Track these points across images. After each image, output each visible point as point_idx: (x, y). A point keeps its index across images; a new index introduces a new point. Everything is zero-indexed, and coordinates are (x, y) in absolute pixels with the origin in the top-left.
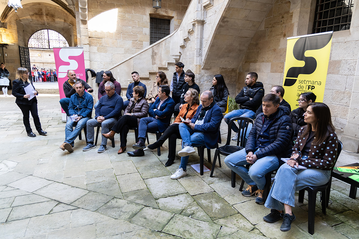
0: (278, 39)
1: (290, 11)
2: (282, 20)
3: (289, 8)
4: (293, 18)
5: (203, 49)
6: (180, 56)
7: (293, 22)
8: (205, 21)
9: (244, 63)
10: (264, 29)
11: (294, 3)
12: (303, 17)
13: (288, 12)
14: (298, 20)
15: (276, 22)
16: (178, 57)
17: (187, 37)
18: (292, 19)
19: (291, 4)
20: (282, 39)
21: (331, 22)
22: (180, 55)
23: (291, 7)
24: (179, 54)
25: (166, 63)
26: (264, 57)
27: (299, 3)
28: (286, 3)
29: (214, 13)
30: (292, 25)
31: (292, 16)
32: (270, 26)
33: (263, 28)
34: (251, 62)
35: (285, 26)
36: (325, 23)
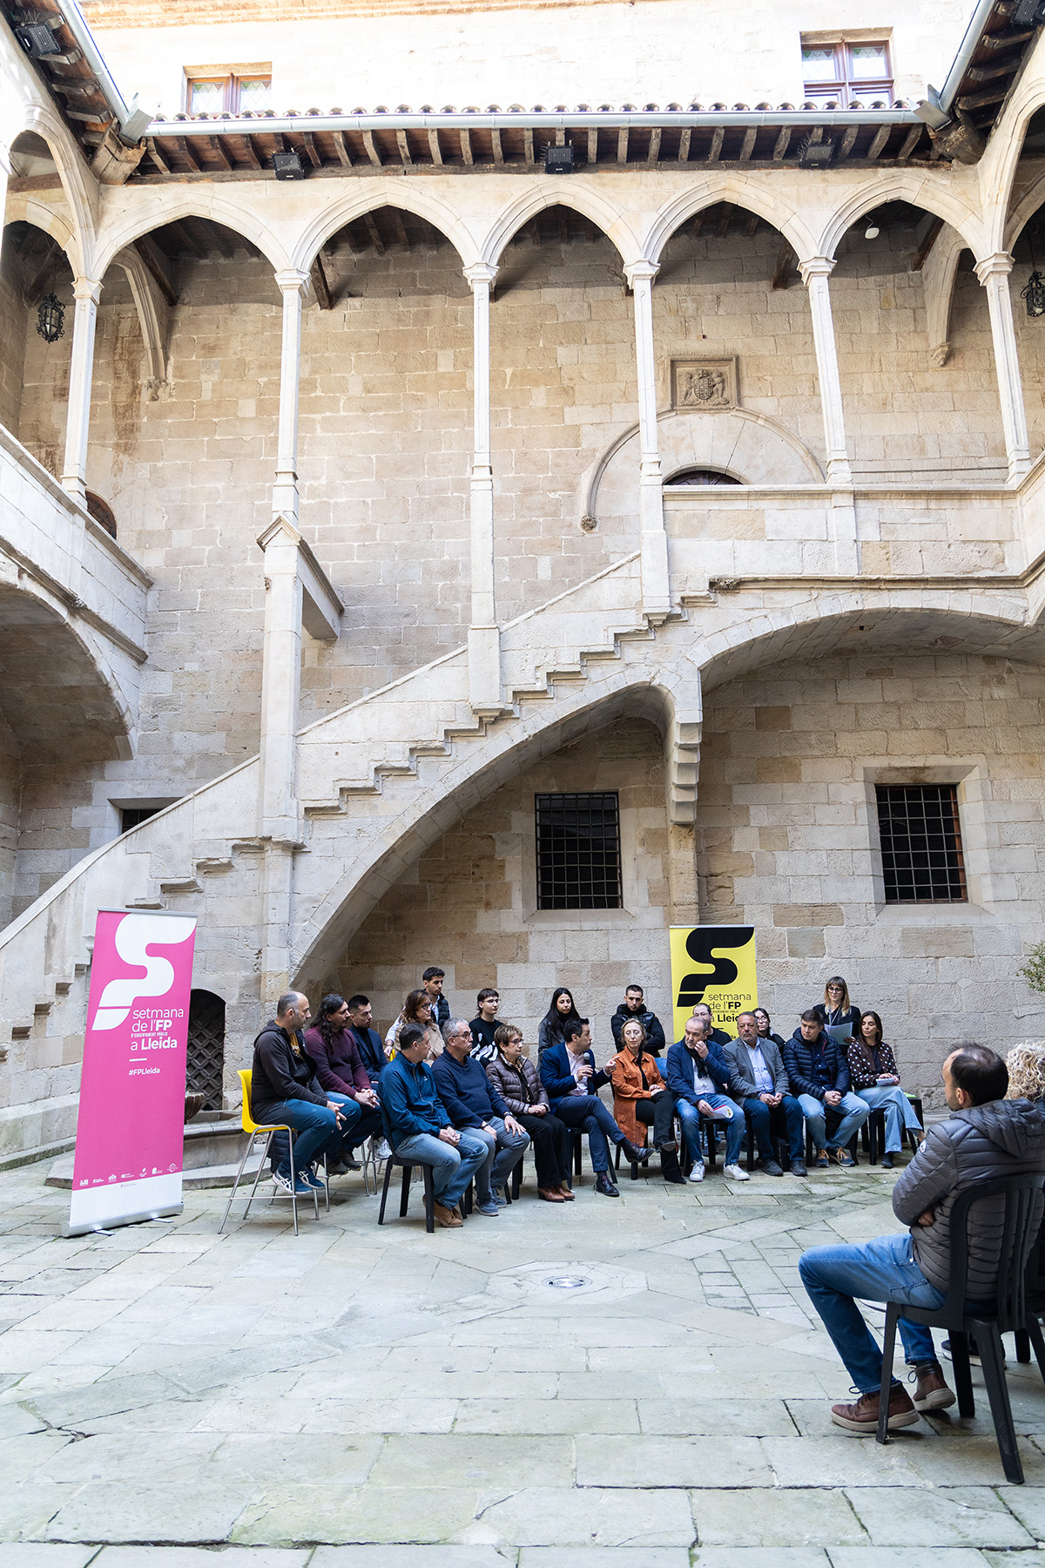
0: (469, 912)
1: (496, 856)
2: (476, 870)
3: (494, 848)
4: (507, 873)
5: (299, 925)
7: (507, 879)
8: (305, 847)
9: (346, 966)
10: (417, 883)
11: (505, 843)
12: (528, 874)
13: (491, 858)
14: (520, 878)
15: (457, 874)
17: (188, 880)
18: (503, 874)
19: (498, 843)
20: (481, 913)
21: (573, 889)
23: (497, 849)
26: (426, 950)
27: (518, 844)
28: (483, 838)
29: (354, 834)
30: (508, 886)
31: (503, 867)
32: (438, 879)
33: (415, 880)
34: (378, 963)
35: (487, 886)
36: (560, 889)
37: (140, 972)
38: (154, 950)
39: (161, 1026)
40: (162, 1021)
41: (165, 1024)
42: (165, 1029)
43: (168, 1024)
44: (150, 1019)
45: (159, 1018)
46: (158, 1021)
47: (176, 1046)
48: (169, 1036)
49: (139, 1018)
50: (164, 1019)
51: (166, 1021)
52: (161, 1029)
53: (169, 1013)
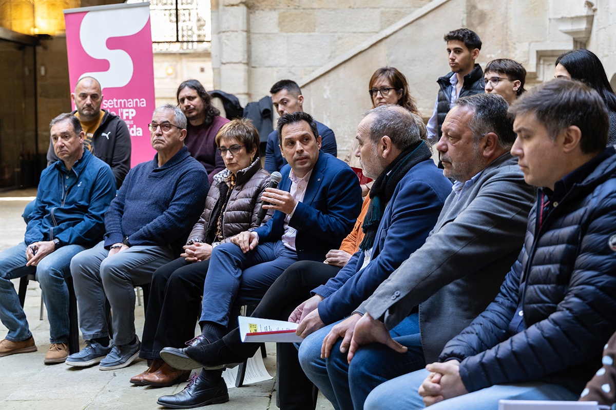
6: (590, 19)
16: (583, 26)
22: (591, 13)
24: (584, 11)
25: (528, 53)
37: (103, 65)
38: (113, 43)
39: (127, 115)
40: (127, 110)
41: (130, 113)
42: (130, 118)
43: (132, 113)
44: (118, 108)
45: (125, 108)
46: (125, 110)
47: (141, 134)
48: (134, 124)
49: (108, 108)
50: (128, 108)
51: (131, 110)
52: (127, 117)
53: (132, 102)
